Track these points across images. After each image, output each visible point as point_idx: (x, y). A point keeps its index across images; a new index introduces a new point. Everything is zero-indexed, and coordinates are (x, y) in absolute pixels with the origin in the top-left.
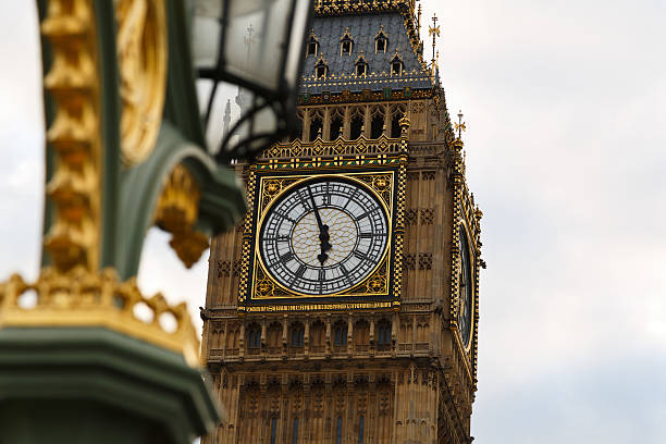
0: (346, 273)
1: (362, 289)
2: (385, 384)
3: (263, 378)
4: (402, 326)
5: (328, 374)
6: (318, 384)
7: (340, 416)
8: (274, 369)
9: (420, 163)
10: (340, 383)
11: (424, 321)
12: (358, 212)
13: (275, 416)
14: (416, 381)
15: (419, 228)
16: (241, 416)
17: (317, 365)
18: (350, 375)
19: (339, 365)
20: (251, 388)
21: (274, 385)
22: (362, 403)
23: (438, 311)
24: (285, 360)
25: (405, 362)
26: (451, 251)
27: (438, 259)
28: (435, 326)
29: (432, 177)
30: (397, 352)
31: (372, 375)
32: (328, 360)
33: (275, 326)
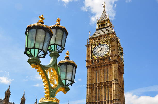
0: (104, 53)
1: (106, 55)
2: (110, 65)
3: (94, 66)
4: (112, 58)
5: (103, 65)
6: (101, 66)
7: (105, 69)
8: (96, 65)
9: (113, 40)
10: (104, 65)
11: (115, 57)
12: (105, 47)
13: (96, 70)
14: (114, 63)
15: (113, 47)
16: (92, 71)
17: (101, 64)
18: (105, 64)
19: (104, 63)
20: (93, 68)
21: (96, 67)
22: (108, 67)
23: (117, 55)
24: (97, 64)
25: (113, 62)
26: (118, 49)
27: (116, 50)
28: (116, 57)
29: (114, 41)
30: (111, 61)
31: (108, 63)
32: (102, 63)
33: (95, 61)
